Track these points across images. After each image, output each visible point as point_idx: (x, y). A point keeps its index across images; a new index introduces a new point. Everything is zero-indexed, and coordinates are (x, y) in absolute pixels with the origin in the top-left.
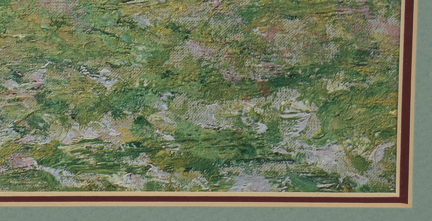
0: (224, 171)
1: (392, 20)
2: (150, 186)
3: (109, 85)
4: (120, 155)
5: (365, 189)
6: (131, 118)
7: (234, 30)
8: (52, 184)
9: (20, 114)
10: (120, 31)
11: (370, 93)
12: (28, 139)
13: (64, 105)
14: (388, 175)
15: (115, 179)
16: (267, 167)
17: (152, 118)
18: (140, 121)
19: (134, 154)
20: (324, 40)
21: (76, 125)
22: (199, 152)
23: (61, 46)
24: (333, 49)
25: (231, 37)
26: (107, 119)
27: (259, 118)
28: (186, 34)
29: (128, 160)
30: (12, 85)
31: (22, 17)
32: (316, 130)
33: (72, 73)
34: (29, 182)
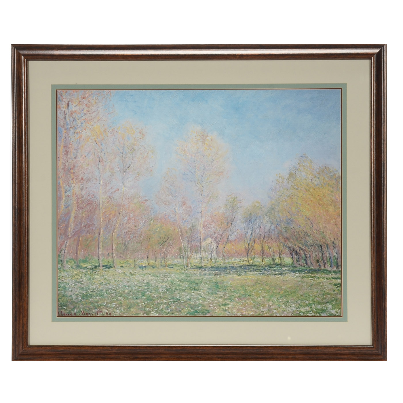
0: (321, 314)
1: (340, 295)
2: (312, 315)
3: (307, 303)
4: (309, 312)
5: (338, 315)
6: (310, 307)
7: (322, 296)
8: (301, 315)
9: (297, 306)
10: (309, 296)
11: (338, 304)
12: (298, 309)
13: (302, 305)
14: (340, 314)
15: (308, 314)
16: (326, 313)
17: (312, 307)
18: (311, 307)
19: (310, 311)
20: (332, 297)
21: (303, 308)
22: (318, 311)
23: (302, 298)
24: (333, 298)
25: (321, 297)
26: (307, 307)
27: (325, 307)
28: (316, 297)
29: (310, 312)
30: (296, 303)
31: (297, 295)
32: (332, 308)
33: (303, 301)
34: (298, 315)
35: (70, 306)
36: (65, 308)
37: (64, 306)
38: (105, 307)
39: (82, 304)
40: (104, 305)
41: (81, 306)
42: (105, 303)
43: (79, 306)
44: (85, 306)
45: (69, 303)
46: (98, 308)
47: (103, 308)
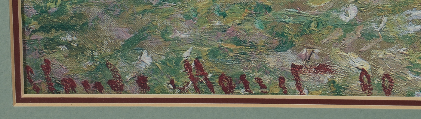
35: (104, 27)
36: (69, 38)
37: (65, 27)
38: (351, 38)
39: (188, 17)
40: (345, 19)
41: (184, 25)
42: (353, 12)
43: (165, 32)
44: (213, 30)
45: (96, 11)
46: (298, 41)
47: (339, 40)
